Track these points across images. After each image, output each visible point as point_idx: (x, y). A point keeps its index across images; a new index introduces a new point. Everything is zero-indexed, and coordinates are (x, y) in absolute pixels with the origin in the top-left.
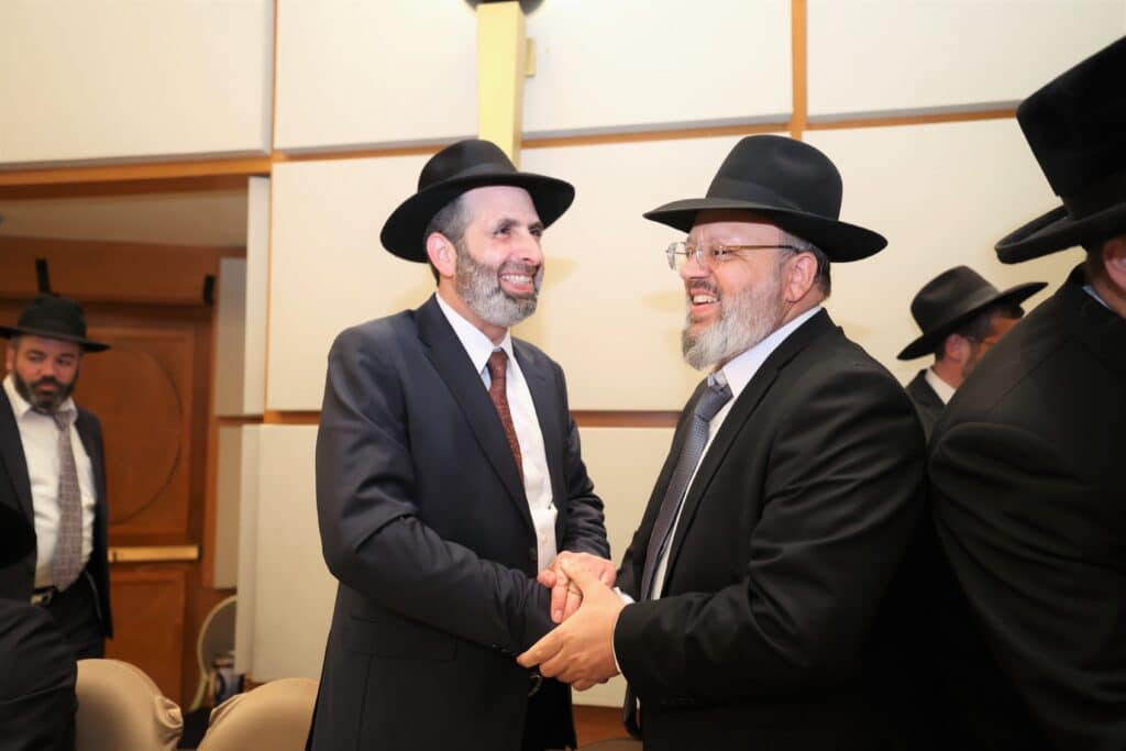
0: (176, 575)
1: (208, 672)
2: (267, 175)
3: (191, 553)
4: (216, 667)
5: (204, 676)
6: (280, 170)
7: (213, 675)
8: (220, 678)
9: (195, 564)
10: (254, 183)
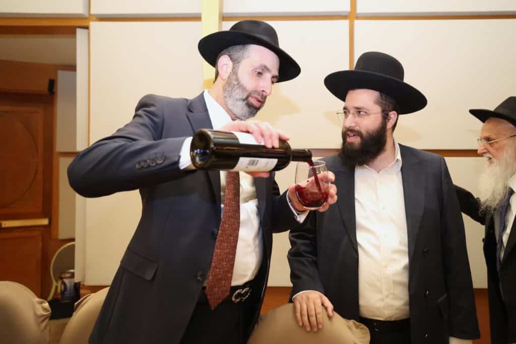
0: (36, 233)
1: (57, 281)
2: (87, 28)
3: (45, 222)
4: (62, 278)
5: (55, 283)
6: (94, 25)
7: (60, 283)
8: (64, 283)
9: (48, 227)
10: (79, 32)
